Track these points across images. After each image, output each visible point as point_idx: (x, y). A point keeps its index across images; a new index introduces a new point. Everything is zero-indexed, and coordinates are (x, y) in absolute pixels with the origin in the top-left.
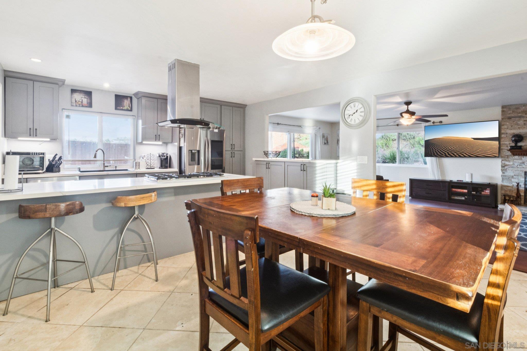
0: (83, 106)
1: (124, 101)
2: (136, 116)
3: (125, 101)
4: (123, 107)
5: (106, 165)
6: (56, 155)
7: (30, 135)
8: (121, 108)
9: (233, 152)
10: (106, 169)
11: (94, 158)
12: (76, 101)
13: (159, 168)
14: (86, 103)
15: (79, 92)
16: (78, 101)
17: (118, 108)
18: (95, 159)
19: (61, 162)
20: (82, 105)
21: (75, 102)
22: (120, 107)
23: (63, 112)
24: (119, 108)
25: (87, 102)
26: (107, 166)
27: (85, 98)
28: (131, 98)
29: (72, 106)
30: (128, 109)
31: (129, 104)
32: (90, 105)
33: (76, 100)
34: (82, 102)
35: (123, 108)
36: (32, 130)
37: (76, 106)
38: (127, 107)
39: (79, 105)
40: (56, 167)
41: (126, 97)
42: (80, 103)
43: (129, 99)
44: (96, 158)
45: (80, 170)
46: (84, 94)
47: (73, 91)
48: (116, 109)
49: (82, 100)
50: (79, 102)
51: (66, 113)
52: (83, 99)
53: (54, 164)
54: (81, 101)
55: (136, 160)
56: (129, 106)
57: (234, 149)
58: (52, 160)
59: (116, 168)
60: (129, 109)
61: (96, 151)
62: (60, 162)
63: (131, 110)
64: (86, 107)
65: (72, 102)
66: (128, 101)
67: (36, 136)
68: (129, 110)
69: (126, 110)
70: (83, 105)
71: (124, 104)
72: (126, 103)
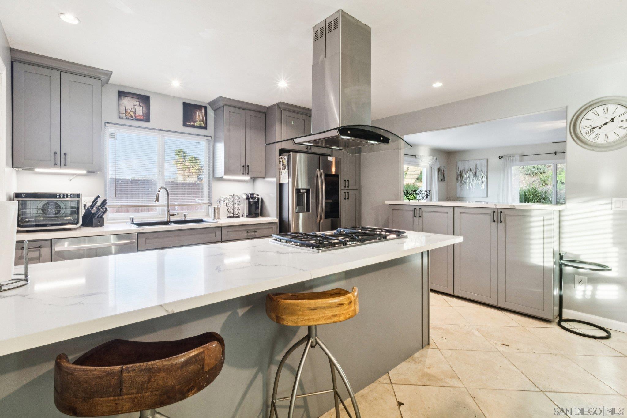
0: (136, 119)
1: (196, 113)
2: (213, 137)
3: (198, 113)
4: (194, 122)
6: (98, 197)
7: (56, 164)
8: (192, 123)
9: (347, 191)
10: (172, 219)
11: (156, 201)
12: (126, 111)
13: (247, 216)
14: (141, 114)
15: (131, 96)
16: (129, 110)
17: (188, 123)
18: (157, 203)
19: (106, 208)
20: (135, 117)
21: (124, 112)
22: (190, 122)
23: (106, 127)
24: (189, 124)
25: (143, 112)
26: (173, 215)
27: (139, 105)
28: (206, 108)
29: (120, 118)
30: (201, 125)
31: (203, 118)
32: (147, 118)
33: (127, 108)
34: (135, 113)
36: (58, 155)
37: (126, 118)
38: (201, 122)
39: (131, 116)
40: (98, 217)
41: (198, 107)
42: (132, 114)
43: (203, 111)
44: (158, 201)
45: (133, 221)
46: (138, 100)
47: (122, 94)
48: (185, 125)
49: (136, 110)
50: (131, 113)
51: (110, 129)
52: (136, 107)
53: (94, 213)
54: (133, 110)
55: (212, 204)
56: (202, 121)
57: (348, 187)
58: (91, 207)
59: (185, 218)
60: (203, 125)
61: (159, 191)
62: (105, 210)
63: (205, 128)
64: (142, 120)
65: (119, 111)
66: (201, 113)
67: (65, 165)
68: (202, 127)
69: (199, 126)
70: (137, 117)
71: (195, 118)
72: (199, 116)
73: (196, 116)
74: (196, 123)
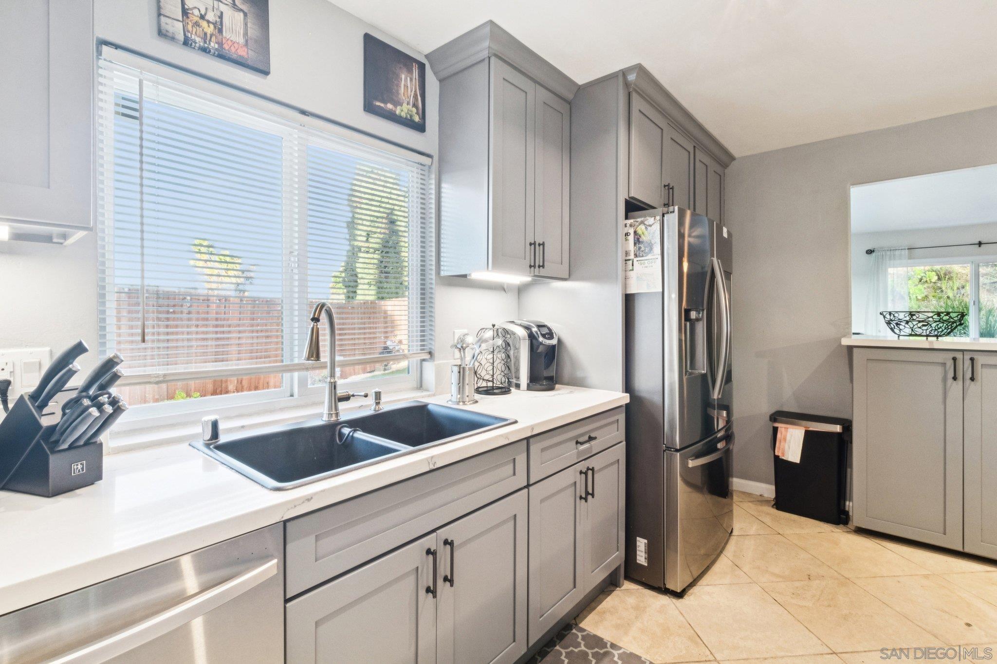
0: (222, 56)
1: (398, 78)
2: (436, 158)
3: (403, 77)
4: (393, 104)
5: (340, 392)
6: (79, 349)
8: (390, 106)
12: (185, 12)
14: (241, 43)
16: (196, 13)
17: (378, 104)
19: (114, 402)
20: (220, 46)
21: (180, 17)
22: (385, 102)
23: (101, 63)
24: (382, 105)
25: (246, 34)
26: (347, 398)
27: (234, 7)
28: (422, 67)
29: (162, 35)
30: (411, 116)
31: (415, 96)
32: (260, 58)
33: (188, 6)
34: (218, 29)
35: (395, 106)
37: (187, 43)
38: (410, 107)
39: (204, 39)
41: (405, 60)
42: (210, 30)
43: (416, 73)
49: (221, 17)
50: (204, 24)
52: (222, 10)
54: (211, 17)
55: (436, 355)
56: (414, 106)
58: (35, 395)
59: (376, 405)
60: (417, 119)
61: (317, 320)
62: (109, 409)
63: (420, 128)
64: (241, 62)
65: (159, 8)
66: (411, 80)
68: (413, 121)
69: (406, 120)
70: (226, 46)
71: (398, 93)
72: (406, 86)
73: (398, 86)
74: (399, 108)
